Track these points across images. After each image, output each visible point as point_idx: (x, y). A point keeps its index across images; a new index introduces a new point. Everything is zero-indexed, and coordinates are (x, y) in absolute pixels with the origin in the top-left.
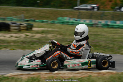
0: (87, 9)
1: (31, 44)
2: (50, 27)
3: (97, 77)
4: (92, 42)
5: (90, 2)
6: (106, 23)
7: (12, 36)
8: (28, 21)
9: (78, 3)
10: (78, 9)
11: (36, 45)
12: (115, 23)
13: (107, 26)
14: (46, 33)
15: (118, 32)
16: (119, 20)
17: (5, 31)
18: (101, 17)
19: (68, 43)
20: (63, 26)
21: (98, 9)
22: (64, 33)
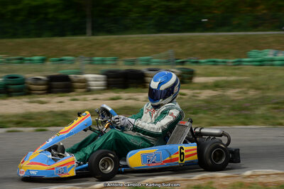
8: (183, 63)
11: (201, 115)
17: (137, 87)
19: (274, 106)
20: (260, 69)
22: (264, 85)
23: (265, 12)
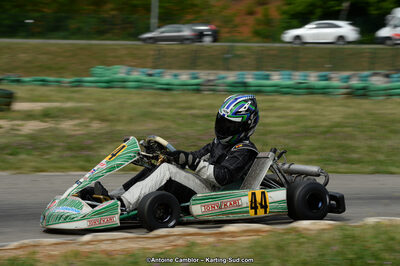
0: (182, 40)
1: (9, 152)
2: (68, 99)
3: (213, 246)
4: (199, 139)
5: (189, 17)
6: (240, 80)
9: (154, 21)
10: (155, 40)
11: (23, 156)
12: (267, 77)
13: (242, 89)
14: (57, 117)
15: (277, 104)
16: (278, 68)
18: (225, 62)
20: (108, 93)
21: (216, 37)
22: (113, 114)
23: (114, 13)
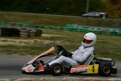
0: (95, 17)
1: (40, 49)
2: (59, 34)
4: (100, 50)
5: (99, 10)
6: (114, 31)
7: (21, 42)
8: (37, 27)
9: (87, 10)
10: (87, 16)
13: (115, 34)
14: (55, 39)
17: (15, 36)
18: (110, 25)
20: (71, 33)
21: (107, 16)
22: (73, 40)
23: (74, 7)
